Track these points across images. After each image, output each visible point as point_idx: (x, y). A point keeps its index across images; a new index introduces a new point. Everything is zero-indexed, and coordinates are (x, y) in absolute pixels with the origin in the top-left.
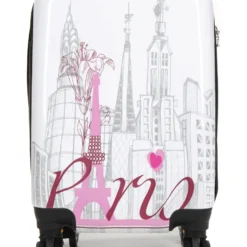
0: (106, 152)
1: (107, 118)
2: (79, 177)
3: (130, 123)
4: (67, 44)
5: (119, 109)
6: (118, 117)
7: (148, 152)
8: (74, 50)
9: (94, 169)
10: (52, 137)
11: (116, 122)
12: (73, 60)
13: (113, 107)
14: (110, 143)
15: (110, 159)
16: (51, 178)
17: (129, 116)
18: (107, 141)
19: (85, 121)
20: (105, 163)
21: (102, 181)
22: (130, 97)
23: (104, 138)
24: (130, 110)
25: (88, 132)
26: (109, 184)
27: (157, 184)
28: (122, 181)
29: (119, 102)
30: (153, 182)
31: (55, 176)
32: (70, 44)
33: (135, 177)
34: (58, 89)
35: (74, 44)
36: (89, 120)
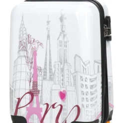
0: (40, 90)
1: (41, 73)
2: (28, 101)
3: (50, 76)
4: (22, 35)
5: (45, 68)
6: (45, 72)
7: (59, 91)
8: (25, 38)
9: (35, 98)
10: (16, 81)
11: (44, 75)
12: (24, 43)
13: (43, 67)
14: (42, 86)
15: (42, 93)
16: (16, 101)
17: (50, 72)
18: (40, 84)
19: (31, 74)
20: (40, 95)
21: (38, 104)
22: (50, 62)
23: (39, 83)
24: (50, 69)
25: (32, 79)
26: (41, 106)
27: (63, 107)
28: (48, 105)
29: (45, 65)
30: (61, 106)
31: (17, 100)
32: (23, 35)
33: (53, 103)
34: (18, 57)
35: (25, 35)
36: (32, 73)
